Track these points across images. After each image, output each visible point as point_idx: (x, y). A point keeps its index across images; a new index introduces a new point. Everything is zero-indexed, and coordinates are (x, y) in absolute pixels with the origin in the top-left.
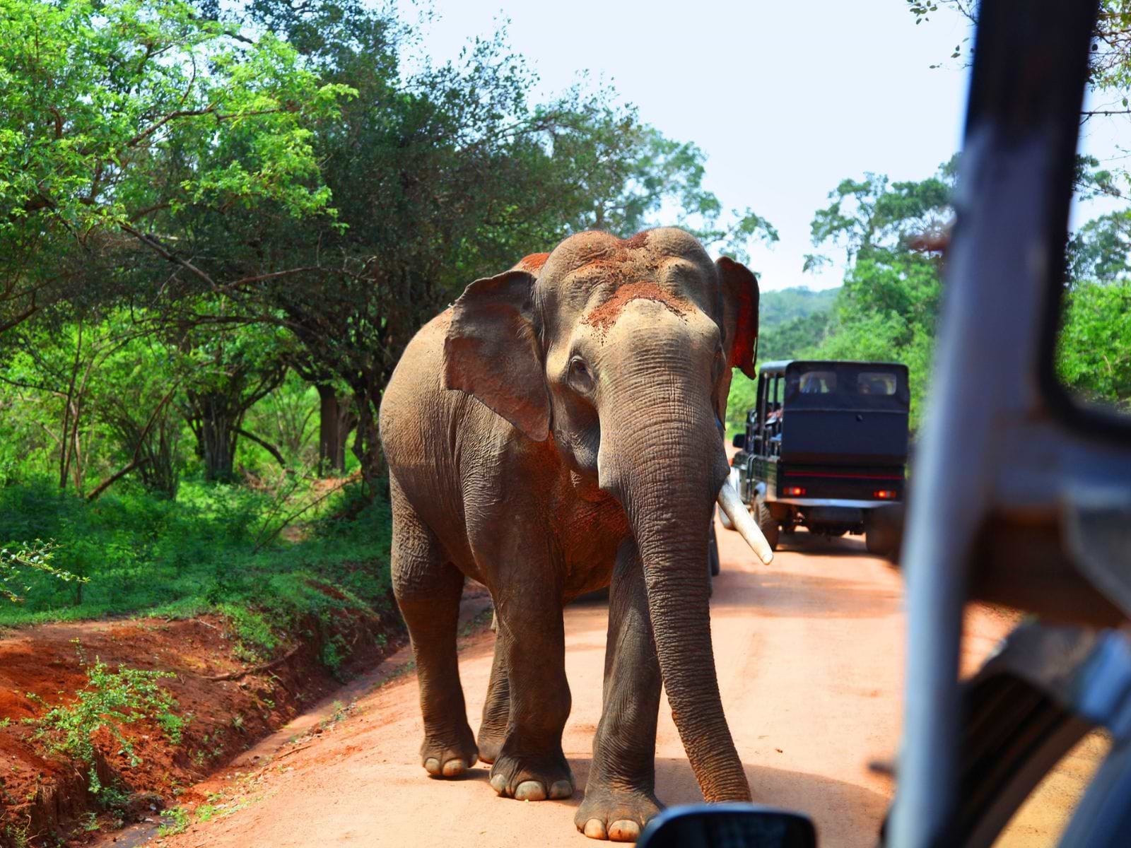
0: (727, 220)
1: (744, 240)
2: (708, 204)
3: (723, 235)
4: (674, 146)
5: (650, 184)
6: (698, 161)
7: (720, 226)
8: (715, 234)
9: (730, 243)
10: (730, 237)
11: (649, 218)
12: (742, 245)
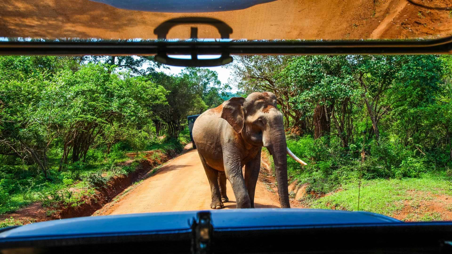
0: (222, 86)
1: (225, 89)
2: (219, 83)
3: (221, 89)
4: (212, 72)
5: (208, 80)
6: (216, 75)
7: (221, 87)
8: (220, 88)
9: (223, 90)
10: (223, 89)
11: (208, 86)
12: (225, 90)
